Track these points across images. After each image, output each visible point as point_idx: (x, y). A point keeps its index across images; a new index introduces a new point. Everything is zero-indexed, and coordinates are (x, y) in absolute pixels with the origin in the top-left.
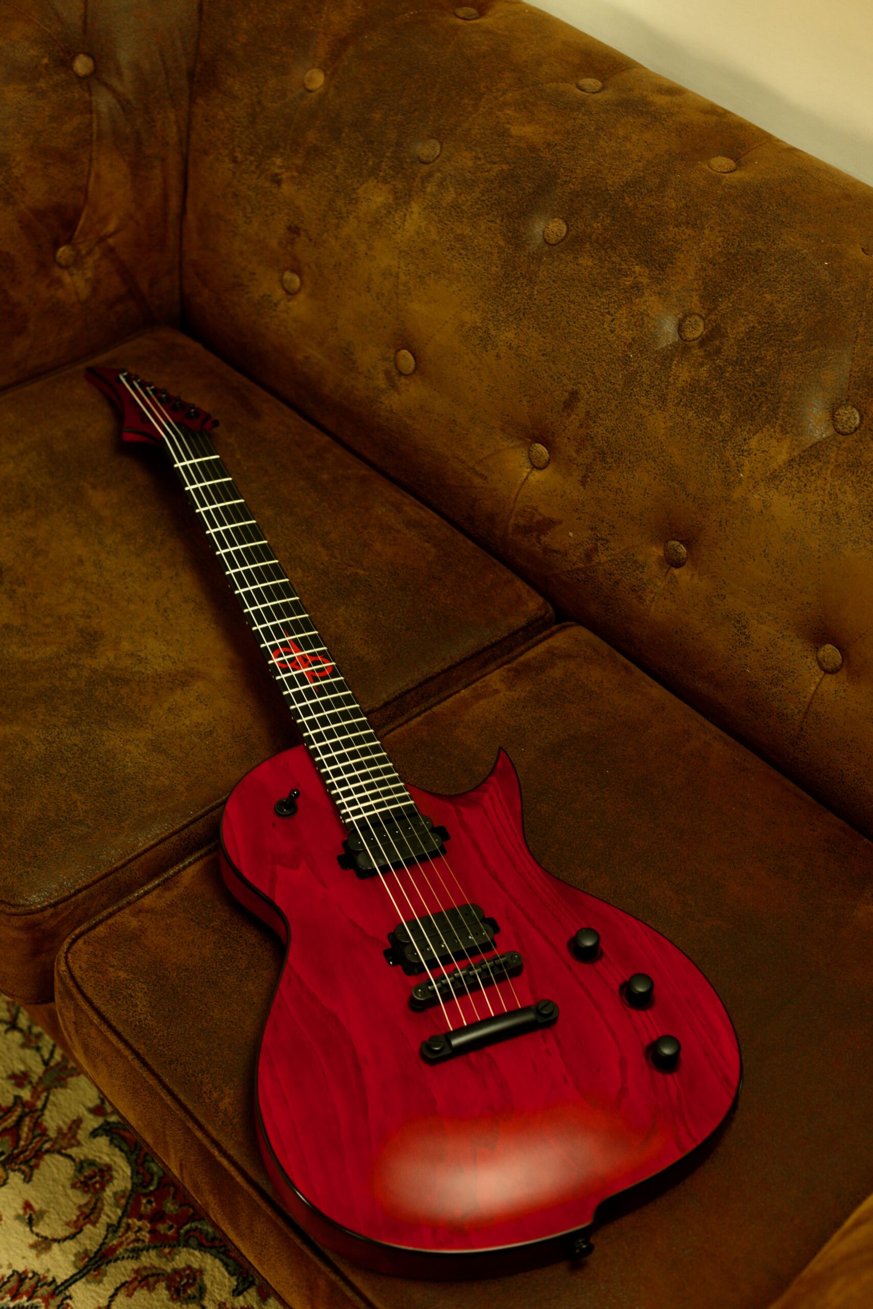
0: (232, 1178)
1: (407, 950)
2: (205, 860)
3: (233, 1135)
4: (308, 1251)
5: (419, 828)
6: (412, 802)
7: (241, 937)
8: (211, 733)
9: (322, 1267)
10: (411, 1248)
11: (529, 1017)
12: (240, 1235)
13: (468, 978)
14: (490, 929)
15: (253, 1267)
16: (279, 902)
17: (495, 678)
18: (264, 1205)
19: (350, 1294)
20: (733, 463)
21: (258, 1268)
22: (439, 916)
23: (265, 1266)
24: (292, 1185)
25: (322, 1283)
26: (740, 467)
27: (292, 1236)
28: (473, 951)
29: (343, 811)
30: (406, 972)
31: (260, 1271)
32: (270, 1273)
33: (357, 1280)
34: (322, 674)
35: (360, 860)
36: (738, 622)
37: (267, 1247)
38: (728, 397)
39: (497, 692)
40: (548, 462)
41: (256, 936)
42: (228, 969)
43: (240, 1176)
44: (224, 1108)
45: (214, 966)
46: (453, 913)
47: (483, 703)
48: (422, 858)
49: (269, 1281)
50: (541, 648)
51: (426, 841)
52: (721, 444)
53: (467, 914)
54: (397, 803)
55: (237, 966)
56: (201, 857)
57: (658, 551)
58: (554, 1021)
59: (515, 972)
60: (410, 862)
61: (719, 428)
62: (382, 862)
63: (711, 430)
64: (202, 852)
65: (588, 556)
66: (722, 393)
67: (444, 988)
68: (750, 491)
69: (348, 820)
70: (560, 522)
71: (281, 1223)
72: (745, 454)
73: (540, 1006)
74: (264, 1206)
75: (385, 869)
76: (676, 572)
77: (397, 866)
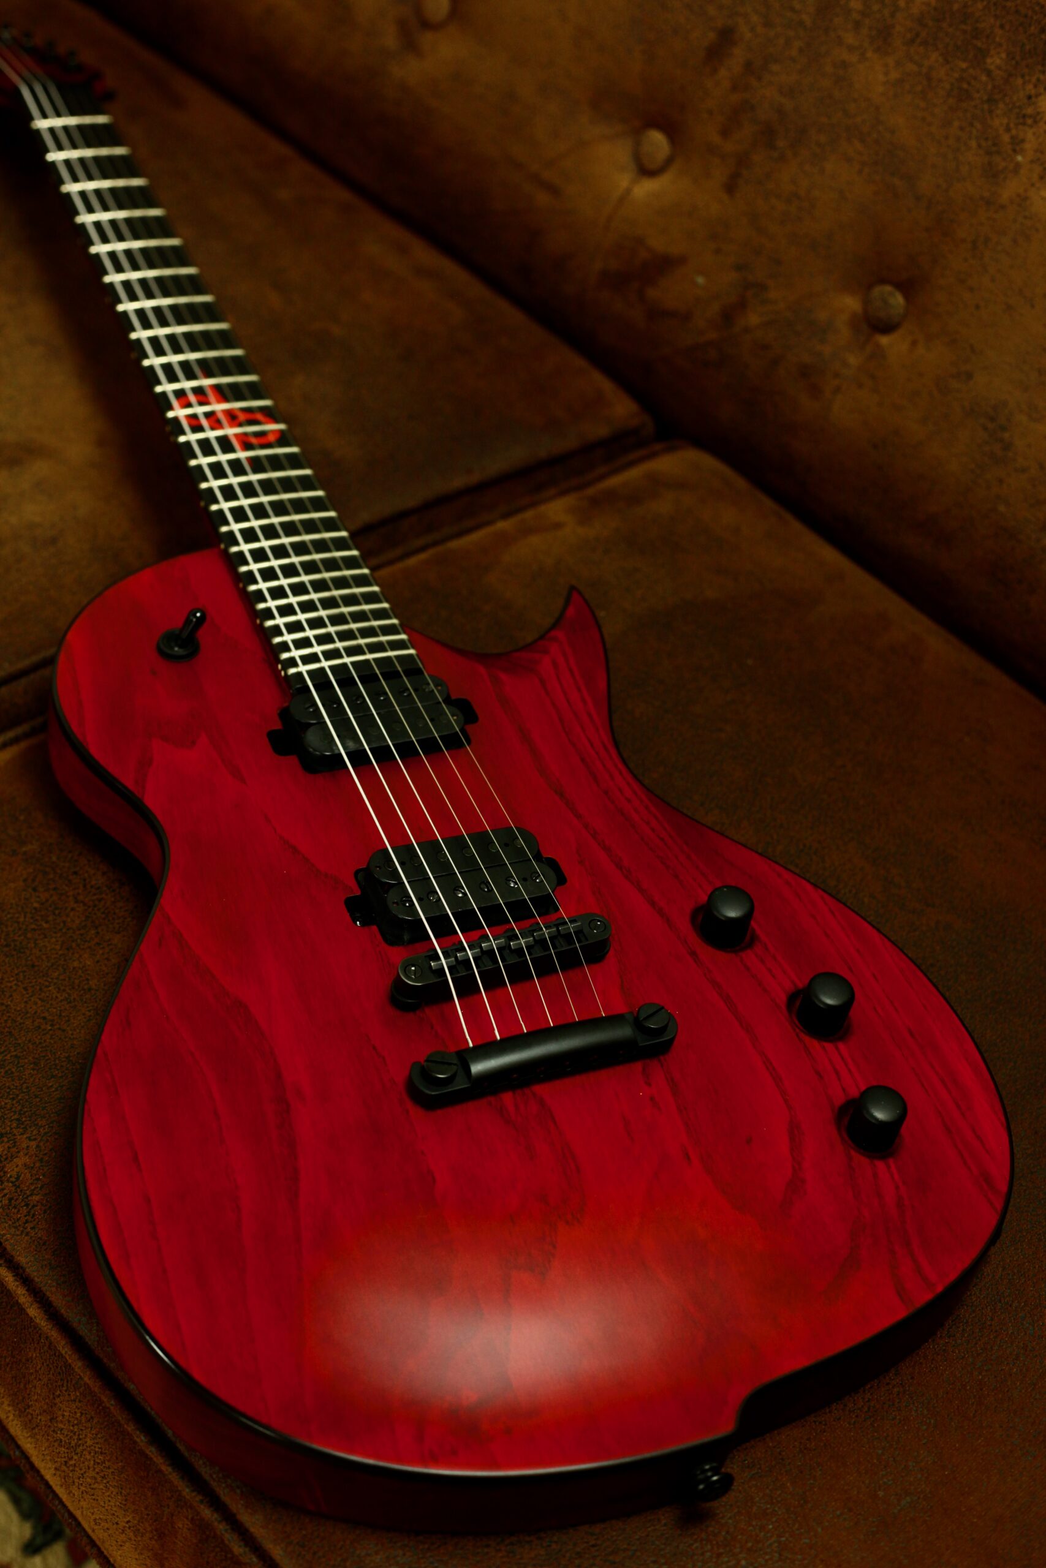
0: (22, 1310)
1: (392, 897)
2: (23, 745)
3: (29, 1226)
4: (159, 1460)
5: (427, 696)
6: (412, 651)
7: (75, 873)
8: (53, 541)
9: (187, 1492)
10: (371, 1461)
11: (623, 1032)
12: (30, 1425)
13: (506, 953)
14: (552, 874)
15: (53, 1492)
16: (150, 801)
17: (557, 509)
18: (80, 1364)
19: (238, 1549)
20: (1006, 138)
21: (61, 1491)
22: (457, 844)
23: (74, 1489)
24: (139, 1326)
25: (182, 1525)
26: (1017, 144)
27: (130, 1428)
28: (519, 909)
29: (285, 656)
30: (385, 940)
31: (64, 1497)
32: (83, 1503)
33: (254, 1522)
34: (263, 441)
35: (312, 738)
36: (992, 419)
37: (79, 1450)
38: (1002, 27)
39: (558, 526)
40: (669, 162)
41: (104, 874)
42: (45, 925)
43: (35, 1305)
44: (14, 1174)
45: (21, 920)
46: (481, 841)
47: (535, 540)
48: (430, 746)
49: (80, 1519)
50: (634, 474)
51: (437, 716)
52: (986, 106)
53: (509, 842)
54: (385, 650)
55: (64, 922)
56: (16, 740)
57: (851, 303)
58: (666, 1046)
59: (596, 952)
60: (406, 750)
61: (984, 78)
62: (351, 745)
63: (969, 84)
64: (19, 730)
65: (728, 316)
66: (992, 20)
67: (460, 967)
68: (1033, 185)
69: (292, 671)
70: (682, 260)
71: (110, 1403)
72: (1029, 121)
73: (642, 1016)
74: (78, 1365)
75: (358, 757)
76: (884, 340)
77: (382, 754)
